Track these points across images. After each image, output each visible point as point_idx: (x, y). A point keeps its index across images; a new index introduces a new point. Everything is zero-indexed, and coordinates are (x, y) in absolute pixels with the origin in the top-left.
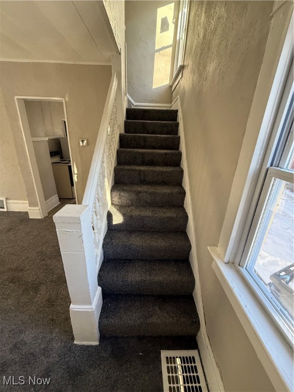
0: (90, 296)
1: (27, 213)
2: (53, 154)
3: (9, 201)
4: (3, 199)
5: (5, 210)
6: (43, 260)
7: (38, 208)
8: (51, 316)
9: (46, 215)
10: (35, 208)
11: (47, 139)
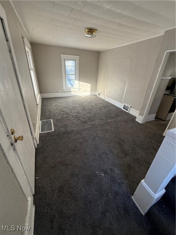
0: (158, 189)
1: (135, 117)
2: (168, 88)
3: (131, 108)
4: (129, 106)
5: (127, 112)
6: (134, 145)
7: (142, 117)
8: (127, 173)
9: (144, 123)
10: (141, 117)
11: (170, 78)
